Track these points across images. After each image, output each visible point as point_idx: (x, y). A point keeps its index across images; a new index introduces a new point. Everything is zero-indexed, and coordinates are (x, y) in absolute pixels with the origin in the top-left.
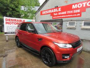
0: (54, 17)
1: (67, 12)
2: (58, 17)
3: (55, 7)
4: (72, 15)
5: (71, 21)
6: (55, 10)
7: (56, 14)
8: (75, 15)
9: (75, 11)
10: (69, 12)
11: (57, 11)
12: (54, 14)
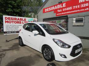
0: (57, 14)
1: (73, 8)
2: (62, 13)
3: (59, 3)
4: (79, 11)
5: (79, 16)
6: (59, 7)
7: (61, 10)
8: (83, 10)
9: (82, 6)
10: (75, 7)
11: (61, 7)
12: (58, 10)
